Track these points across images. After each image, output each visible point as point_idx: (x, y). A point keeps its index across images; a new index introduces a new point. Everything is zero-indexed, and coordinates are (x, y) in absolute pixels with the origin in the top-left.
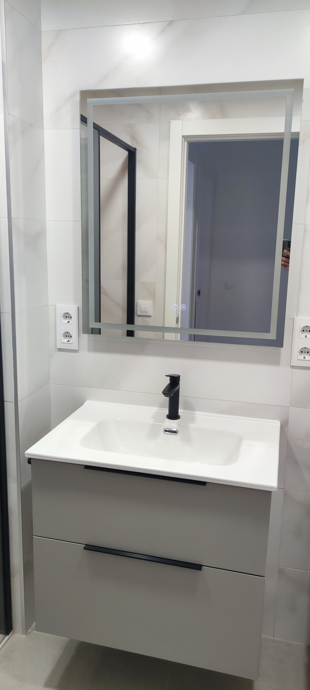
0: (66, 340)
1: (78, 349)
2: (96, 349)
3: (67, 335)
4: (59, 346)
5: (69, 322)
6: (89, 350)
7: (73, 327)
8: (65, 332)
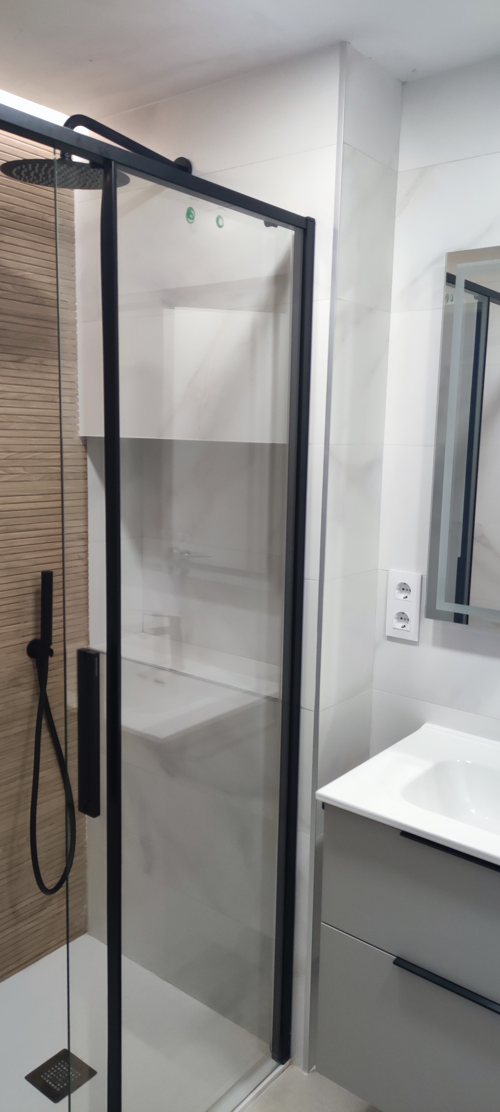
0: (399, 625)
1: (417, 640)
2: (446, 643)
3: (402, 617)
4: (388, 634)
5: (407, 597)
6: (435, 644)
7: (412, 605)
8: (400, 613)
